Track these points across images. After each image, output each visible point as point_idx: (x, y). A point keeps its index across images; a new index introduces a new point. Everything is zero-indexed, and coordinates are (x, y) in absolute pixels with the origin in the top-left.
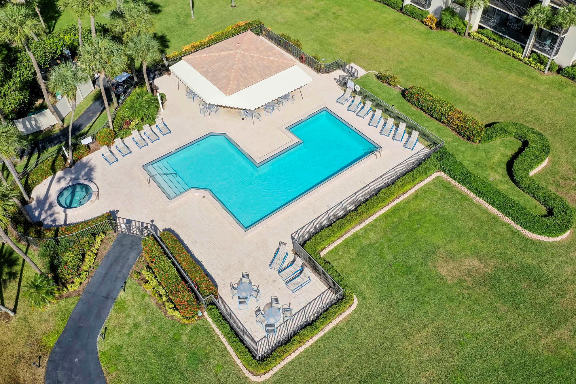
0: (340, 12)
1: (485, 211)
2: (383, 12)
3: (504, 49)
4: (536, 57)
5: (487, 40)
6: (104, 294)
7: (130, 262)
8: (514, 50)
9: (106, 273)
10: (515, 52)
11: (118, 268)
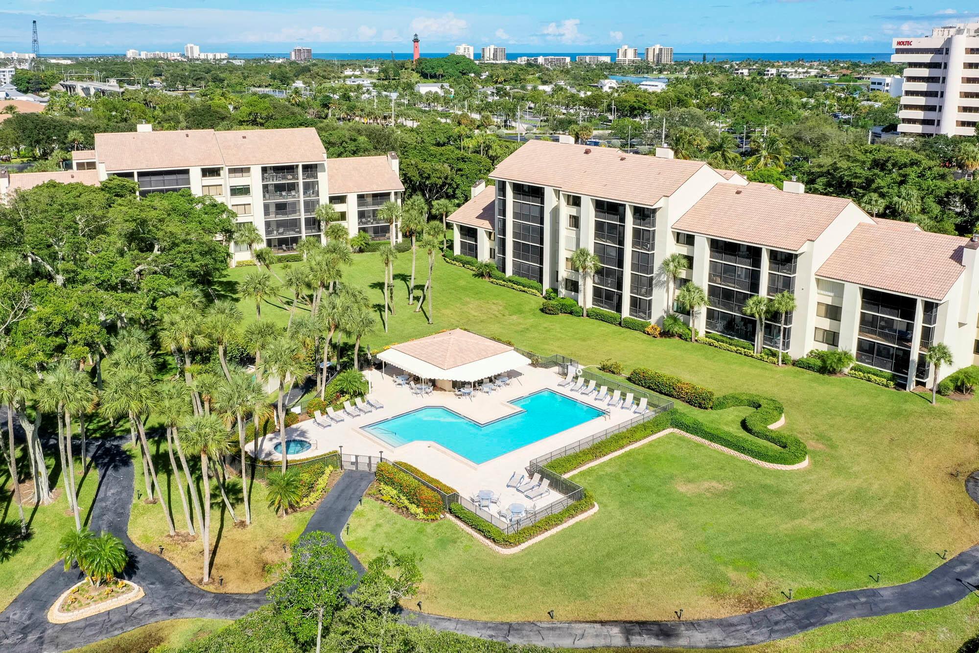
0: (553, 327)
1: (722, 453)
2: (600, 326)
3: (734, 348)
4: (767, 351)
5: (716, 343)
6: (340, 507)
7: (362, 487)
8: (744, 348)
9: (339, 495)
10: (746, 350)
11: (351, 491)
